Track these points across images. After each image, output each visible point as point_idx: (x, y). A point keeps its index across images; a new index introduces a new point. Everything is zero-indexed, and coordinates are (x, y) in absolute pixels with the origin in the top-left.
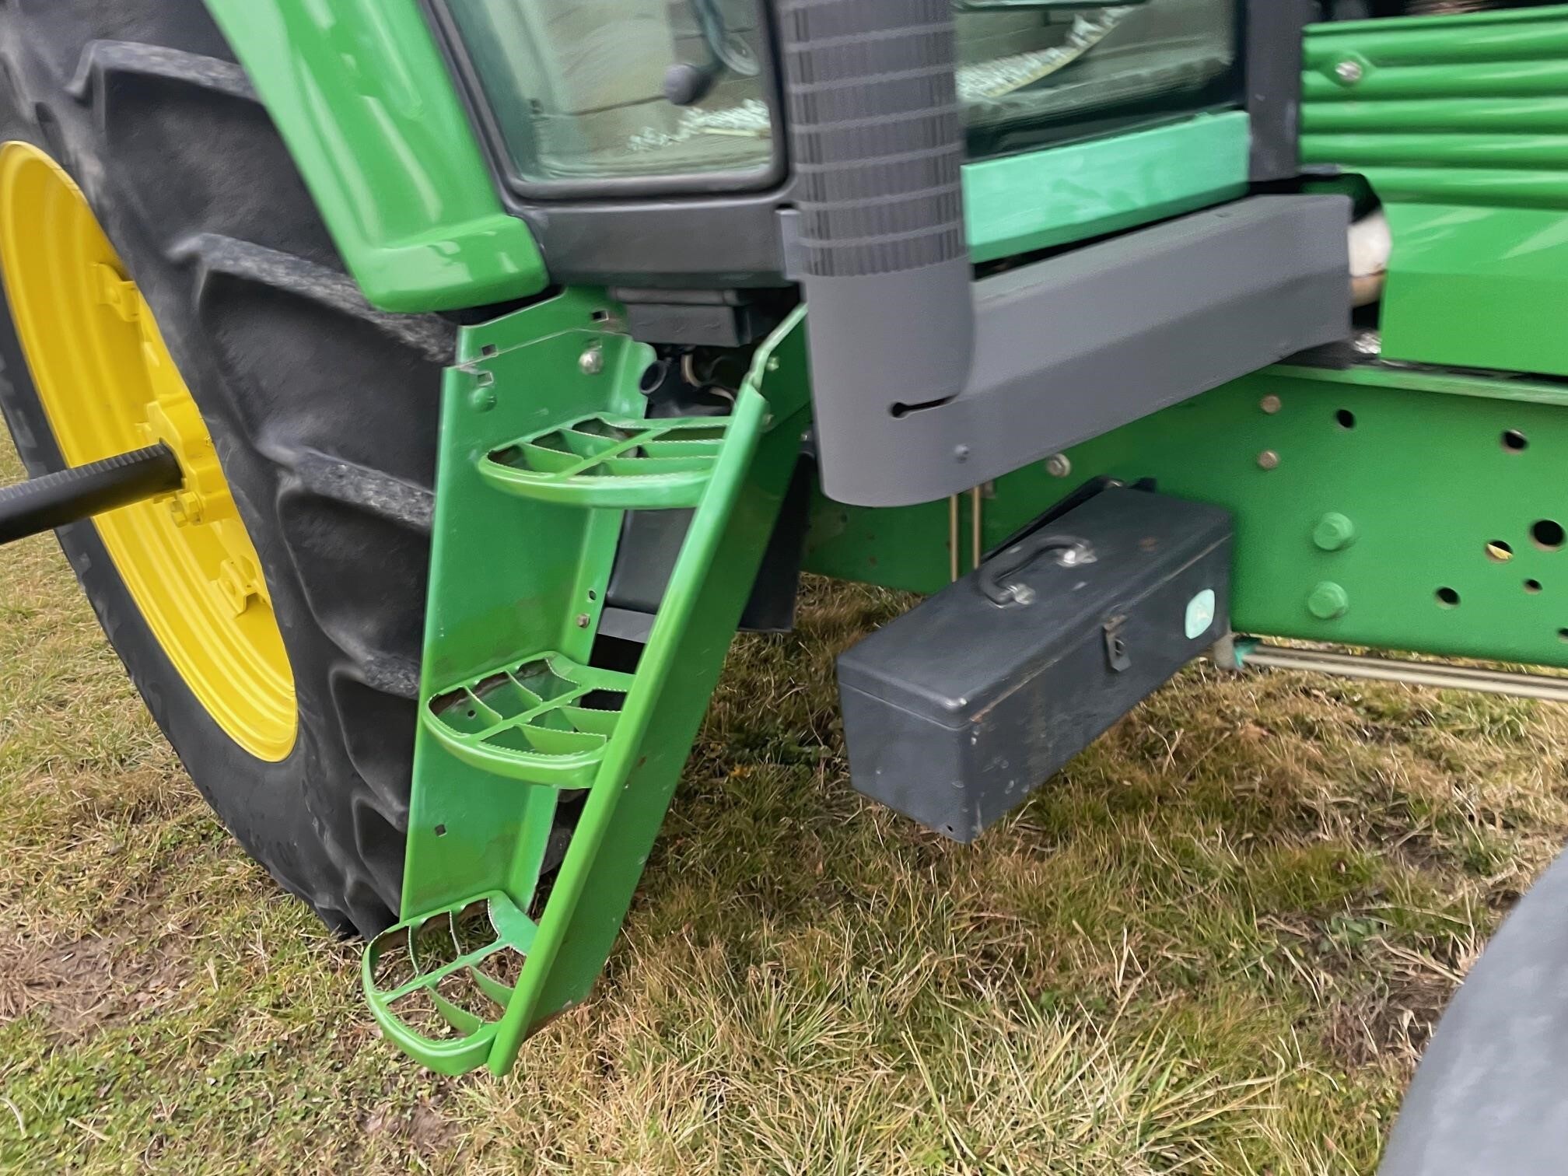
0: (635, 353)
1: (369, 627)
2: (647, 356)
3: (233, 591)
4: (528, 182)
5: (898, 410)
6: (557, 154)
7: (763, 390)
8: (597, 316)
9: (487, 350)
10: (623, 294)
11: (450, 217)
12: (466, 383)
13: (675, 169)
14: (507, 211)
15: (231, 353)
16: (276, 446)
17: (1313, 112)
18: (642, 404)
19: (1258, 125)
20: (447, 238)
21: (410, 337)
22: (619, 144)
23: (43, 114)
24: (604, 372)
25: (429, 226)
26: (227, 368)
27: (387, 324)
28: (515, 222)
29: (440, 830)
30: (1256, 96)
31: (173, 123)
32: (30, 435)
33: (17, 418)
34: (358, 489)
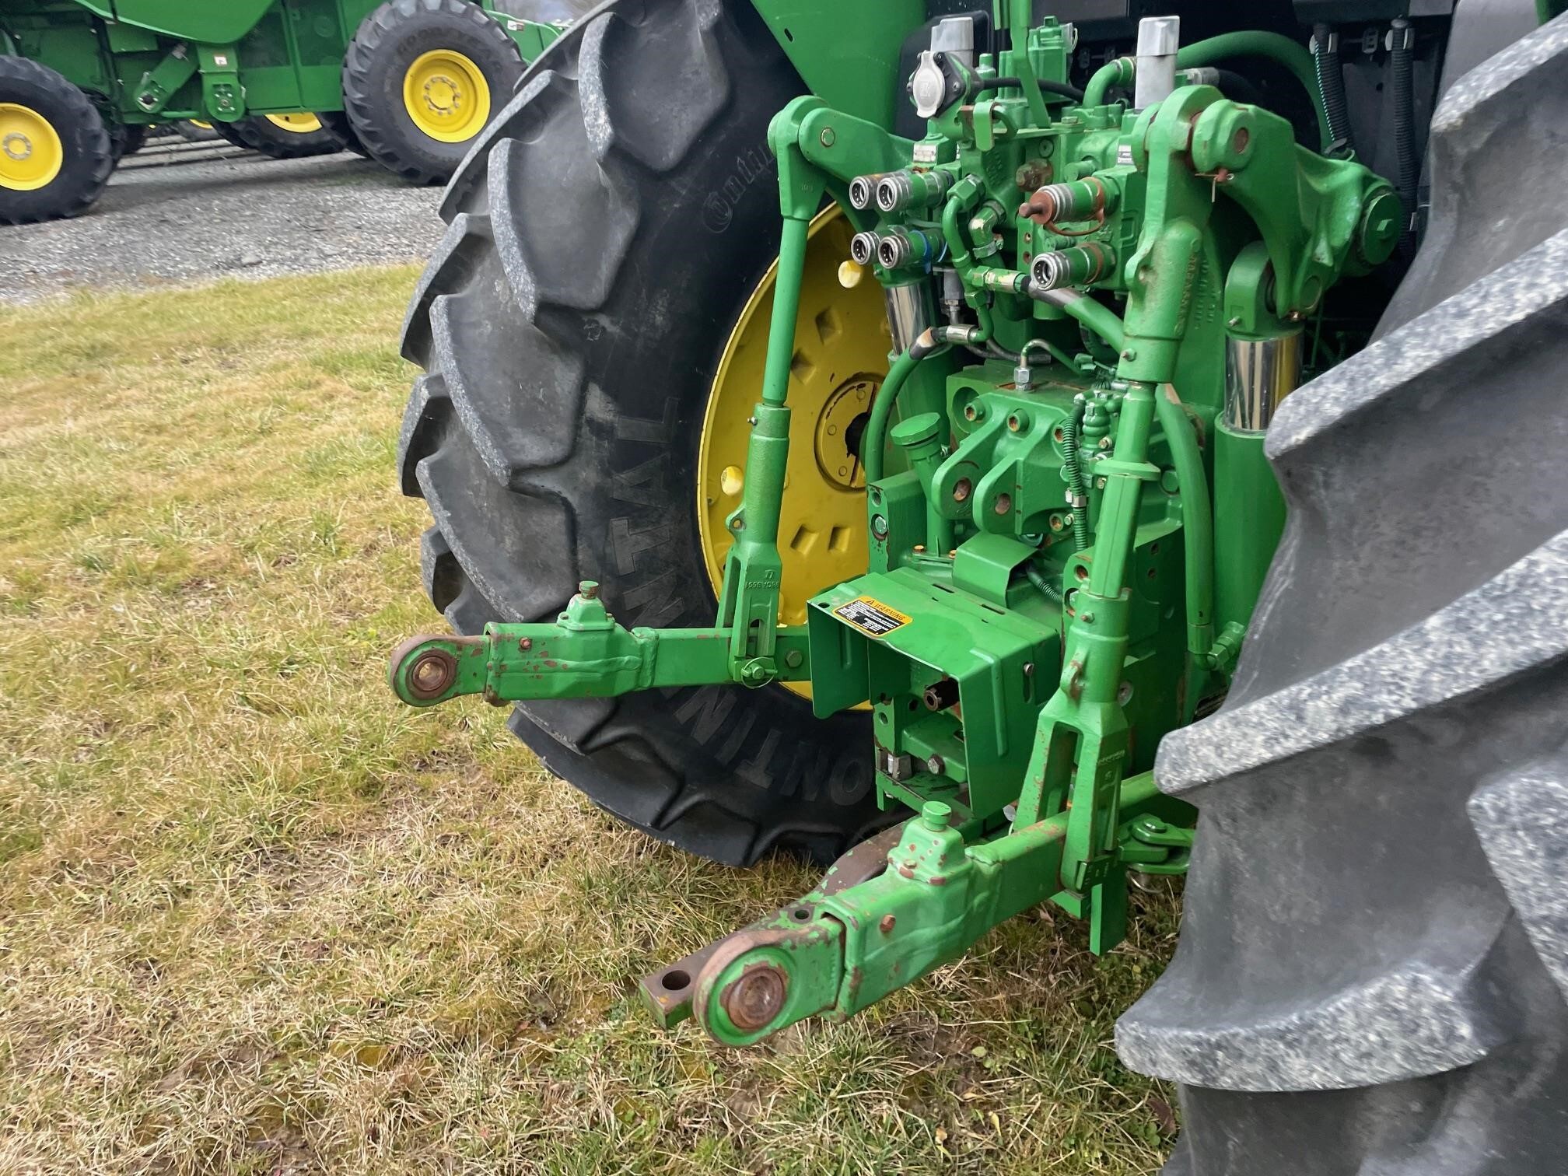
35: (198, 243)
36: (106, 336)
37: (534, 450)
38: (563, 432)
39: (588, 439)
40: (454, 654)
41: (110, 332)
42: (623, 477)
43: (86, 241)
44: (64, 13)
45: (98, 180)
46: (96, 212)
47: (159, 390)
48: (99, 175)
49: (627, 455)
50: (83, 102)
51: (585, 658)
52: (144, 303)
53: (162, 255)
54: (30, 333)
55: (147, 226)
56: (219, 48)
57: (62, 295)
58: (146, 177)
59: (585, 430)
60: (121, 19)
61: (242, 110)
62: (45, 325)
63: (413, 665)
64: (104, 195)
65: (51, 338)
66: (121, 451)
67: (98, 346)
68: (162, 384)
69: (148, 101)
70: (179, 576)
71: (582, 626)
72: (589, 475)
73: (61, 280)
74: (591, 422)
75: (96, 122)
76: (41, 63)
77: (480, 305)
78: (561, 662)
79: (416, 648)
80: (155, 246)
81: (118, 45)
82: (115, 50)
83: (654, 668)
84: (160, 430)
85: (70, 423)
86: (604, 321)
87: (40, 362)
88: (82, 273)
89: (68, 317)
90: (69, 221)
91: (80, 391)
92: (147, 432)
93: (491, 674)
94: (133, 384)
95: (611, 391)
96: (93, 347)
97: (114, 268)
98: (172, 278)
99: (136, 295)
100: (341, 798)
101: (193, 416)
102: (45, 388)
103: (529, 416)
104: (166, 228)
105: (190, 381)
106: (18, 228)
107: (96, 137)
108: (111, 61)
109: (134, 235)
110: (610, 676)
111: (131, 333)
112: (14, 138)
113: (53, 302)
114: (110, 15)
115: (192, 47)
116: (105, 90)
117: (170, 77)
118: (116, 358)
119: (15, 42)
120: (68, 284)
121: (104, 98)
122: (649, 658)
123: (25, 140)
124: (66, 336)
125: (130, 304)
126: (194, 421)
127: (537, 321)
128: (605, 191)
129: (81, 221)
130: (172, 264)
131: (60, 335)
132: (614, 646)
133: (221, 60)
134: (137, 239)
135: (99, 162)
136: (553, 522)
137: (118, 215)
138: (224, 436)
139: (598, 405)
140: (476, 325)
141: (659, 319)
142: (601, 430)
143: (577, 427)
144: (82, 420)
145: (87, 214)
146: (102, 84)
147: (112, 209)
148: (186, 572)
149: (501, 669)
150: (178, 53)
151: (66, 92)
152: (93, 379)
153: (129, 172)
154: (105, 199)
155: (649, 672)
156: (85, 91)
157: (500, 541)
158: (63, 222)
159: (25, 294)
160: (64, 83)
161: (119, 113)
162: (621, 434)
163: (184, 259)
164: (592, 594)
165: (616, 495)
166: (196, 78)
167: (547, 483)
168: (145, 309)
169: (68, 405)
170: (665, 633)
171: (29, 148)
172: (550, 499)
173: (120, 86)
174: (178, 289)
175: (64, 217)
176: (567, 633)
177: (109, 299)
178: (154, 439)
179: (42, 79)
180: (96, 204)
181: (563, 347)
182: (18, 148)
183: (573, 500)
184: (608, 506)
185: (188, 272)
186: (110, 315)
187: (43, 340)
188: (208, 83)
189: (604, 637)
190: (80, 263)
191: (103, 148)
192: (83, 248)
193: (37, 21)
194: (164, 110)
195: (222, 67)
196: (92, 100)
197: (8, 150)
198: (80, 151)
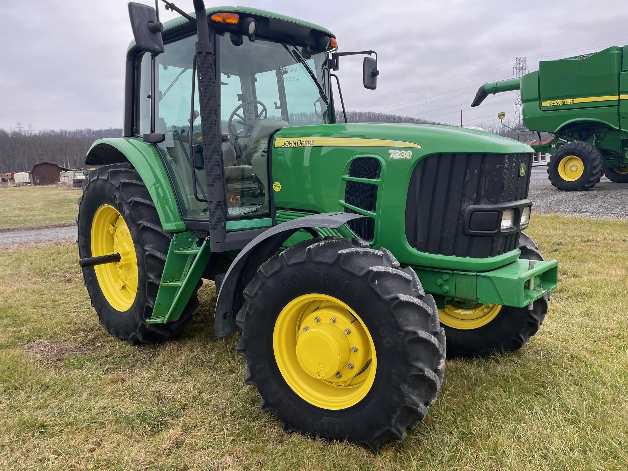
0: (197, 239)
1: (154, 274)
2: (198, 240)
3: (120, 285)
4: (185, 218)
5: (217, 242)
6: (190, 215)
7: (206, 241)
8: (192, 234)
9: (177, 237)
10: (195, 232)
11: (174, 222)
12: (174, 241)
13: (202, 218)
14: (182, 221)
15: (143, 236)
16: (147, 248)
17: (277, 219)
18: (196, 245)
19: (272, 219)
20: (174, 224)
21: (167, 236)
22: (199, 215)
23: (120, 204)
24: (192, 242)
25: (172, 222)
26: (142, 238)
27: (164, 234)
28: (183, 223)
29: (160, 304)
30: (272, 216)
31: (140, 207)
32: (85, 253)
33: (84, 250)
34: (157, 254)
60: (621, 129)
81: (622, 137)
82: (621, 139)
114: (619, 129)
119: (597, 136)
123: (574, 165)
171: (576, 169)
197: (570, 169)
198: (588, 170)
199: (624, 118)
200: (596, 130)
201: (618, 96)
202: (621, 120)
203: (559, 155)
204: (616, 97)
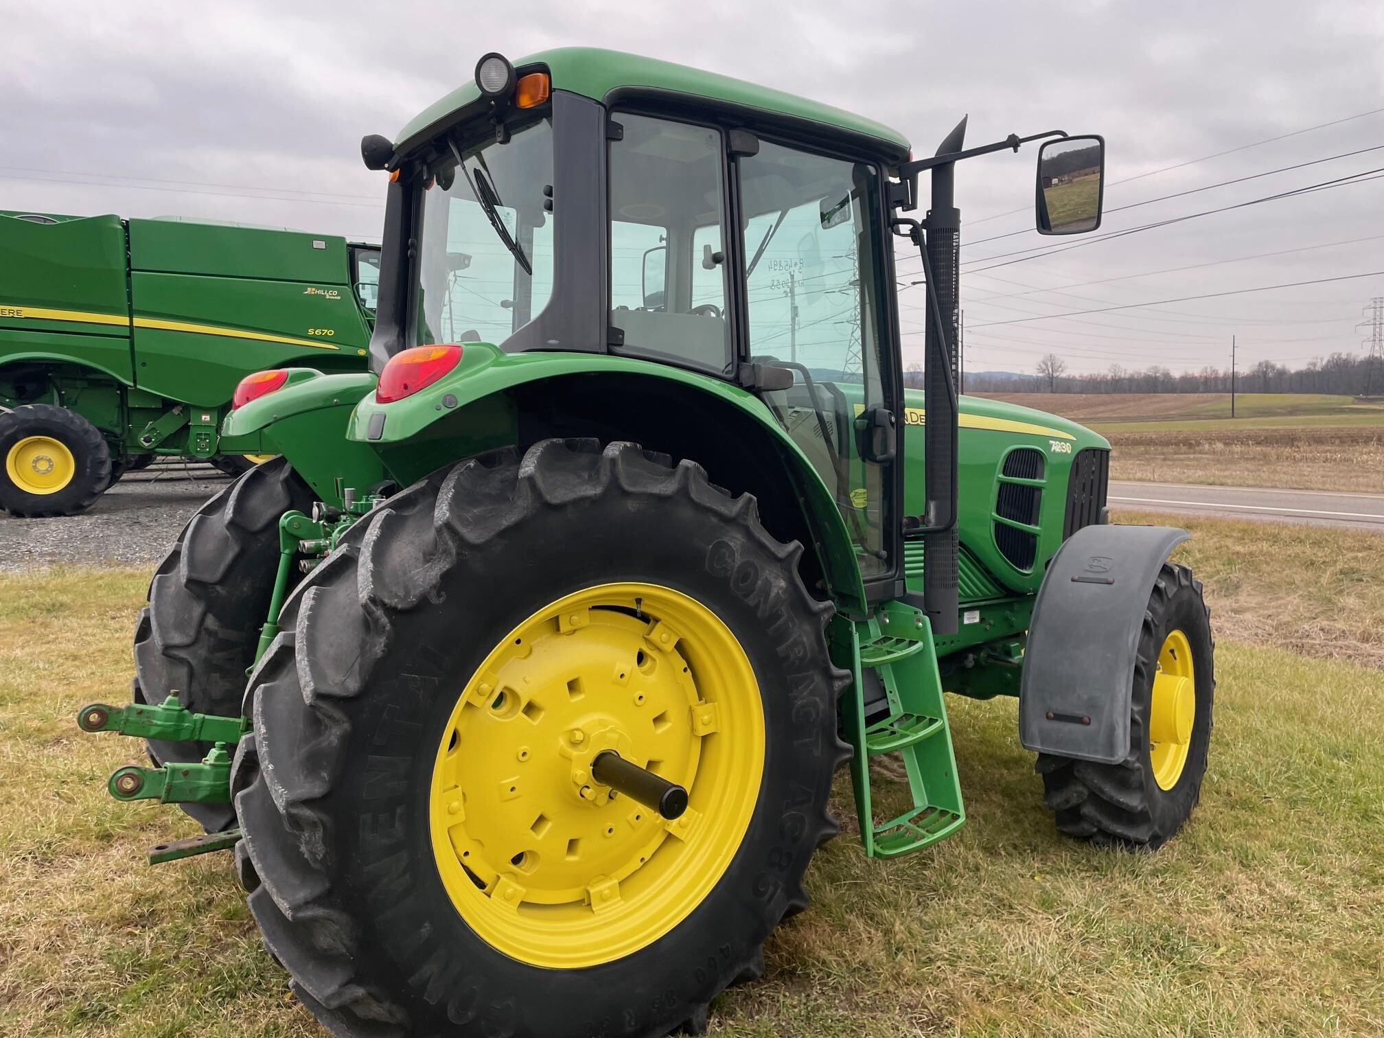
35: (155, 540)
36: (65, 598)
37: (177, 639)
38: (192, 633)
39: (204, 635)
40: (108, 712)
41: (69, 596)
42: (219, 655)
43: (75, 532)
44: (100, 380)
45: (96, 491)
46: (90, 513)
47: (86, 634)
48: (98, 488)
49: (222, 645)
50: (98, 438)
51: (166, 721)
52: (101, 578)
53: (127, 546)
54: (13, 593)
55: (123, 525)
56: (206, 410)
57: (45, 569)
58: (138, 489)
59: (203, 632)
60: (139, 387)
61: (214, 450)
62: (26, 588)
63: (87, 713)
64: (100, 501)
65: (27, 597)
66: (45, 669)
67: (58, 605)
68: (90, 631)
69: (147, 440)
70: (49, 736)
71: (167, 707)
72: (202, 652)
73: (48, 558)
74: (206, 629)
75: (105, 452)
76: (74, 411)
77: (174, 579)
78: (155, 721)
79: (91, 706)
80: (125, 538)
81: (133, 403)
82: (130, 406)
83: (200, 731)
84: (75, 658)
85: (18, 651)
86: (219, 588)
87: (13, 612)
88: (65, 555)
89: (44, 584)
90: (68, 518)
91: (33, 632)
92: (67, 659)
93: (122, 722)
94: (72, 630)
95: (218, 617)
96: (54, 605)
97: (89, 553)
98: (128, 562)
99: (98, 572)
100: (88, 839)
101: (100, 651)
102: (9, 629)
103: (180, 626)
104: (136, 528)
105: (110, 630)
106: (28, 520)
107: (102, 463)
108: (126, 412)
109: (112, 531)
110: (178, 730)
111: (84, 598)
112: (42, 459)
113: (36, 573)
114: (132, 384)
115: (186, 408)
116: (118, 431)
117: (167, 425)
118: (67, 613)
119: (60, 396)
120: (51, 562)
121: (116, 436)
122: (198, 726)
123: (49, 461)
124: (37, 597)
125: (91, 578)
126: (99, 654)
127: (186, 585)
128: (228, 538)
129: (76, 518)
130: (132, 552)
131: (34, 596)
132: (181, 718)
133: (206, 418)
134: (112, 534)
135: (100, 479)
136: (183, 672)
137: (105, 516)
138: (116, 664)
139: (211, 622)
140: (169, 587)
141: (245, 589)
142: (210, 633)
143: (198, 632)
144: (27, 650)
145: (83, 514)
146: (117, 426)
147: (102, 512)
148: (54, 734)
149: (127, 721)
150: (176, 411)
151: (87, 432)
152: (45, 625)
153: (128, 484)
154: (100, 503)
155: (197, 733)
156: (101, 430)
157: (160, 680)
158: (63, 518)
159: (18, 567)
160: (87, 425)
161: (125, 447)
162: (221, 635)
163: (142, 550)
164: (176, 694)
165: (214, 662)
166: (186, 428)
167: (182, 654)
168: (100, 582)
169: (20, 641)
170: (207, 717)
171: (51, 466)
172: (182, 661)
173: (129, 430)
174: (129, 570)
175: (65, 515)
176: (160, 709)
177: (76, 575)
178: (69, 663)
179: (72, 422)
180: (93, 507)
181: (198, 597)
182: (43, 466)
183: (194, 662)
184: (210, 667)
185: (141, 559)
186: (75, 585)
187: (20, 598)
188: (193, 432)
189: (176, 713)
190: (66, 547)
191: (106, 470)
192: (70, 538)
193: (79, 383)
194: (157, 447)
195: (207, 422)
196: (105, 437)
197: (35, 467)
198: (88, 470)
199: (144, 364)
200: (58, 382)
201: (127, 319)
202: (139, 368)
203: (7, 433)
204: (125, 321)
